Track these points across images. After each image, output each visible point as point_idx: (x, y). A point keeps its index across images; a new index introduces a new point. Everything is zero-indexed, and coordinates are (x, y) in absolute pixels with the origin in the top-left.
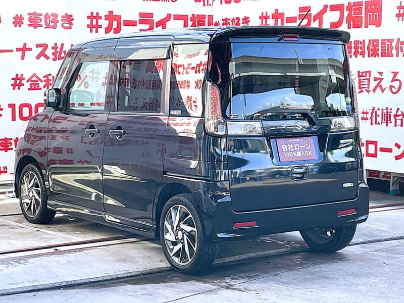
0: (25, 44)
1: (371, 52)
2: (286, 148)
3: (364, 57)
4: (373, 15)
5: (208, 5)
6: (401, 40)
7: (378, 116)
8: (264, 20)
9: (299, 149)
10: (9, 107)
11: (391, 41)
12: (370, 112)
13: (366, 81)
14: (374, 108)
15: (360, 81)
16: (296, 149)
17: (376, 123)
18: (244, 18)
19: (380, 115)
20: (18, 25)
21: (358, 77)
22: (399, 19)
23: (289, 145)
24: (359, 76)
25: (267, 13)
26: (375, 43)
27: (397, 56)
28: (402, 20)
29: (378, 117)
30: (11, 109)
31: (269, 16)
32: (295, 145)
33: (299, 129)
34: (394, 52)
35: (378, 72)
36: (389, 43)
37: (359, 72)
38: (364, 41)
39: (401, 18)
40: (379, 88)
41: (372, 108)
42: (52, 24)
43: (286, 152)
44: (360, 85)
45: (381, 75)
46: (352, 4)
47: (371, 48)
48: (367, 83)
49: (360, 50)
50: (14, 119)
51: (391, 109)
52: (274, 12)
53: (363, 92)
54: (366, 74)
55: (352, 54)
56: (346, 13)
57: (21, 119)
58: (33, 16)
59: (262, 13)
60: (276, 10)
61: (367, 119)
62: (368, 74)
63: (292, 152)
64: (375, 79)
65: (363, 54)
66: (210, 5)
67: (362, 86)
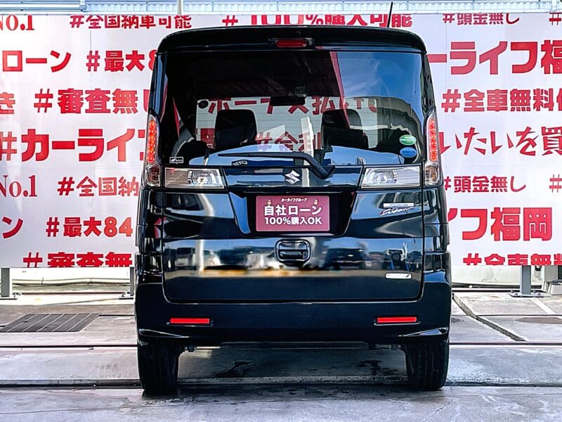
2: (273, 212)
3: (551, 109)
9: (296, 213)
13: (557, 140)
15: (545, 140)
16: (290, 213)
21: (543, 135)
23: (278, 207)
24: (544, 133)
32: (290, 207)
33: (293, 182)
37: (543, 129)
38: (551, 90)
43: (269, 217)
44: (546, 144)
46: (552, 43)
48: (557, 142)
49: (544, 102)
53: (551, 153)
54: (556, 131)
55: (532, 107)
56: (541, 54)
61: (559, 187)
62: (559, 131)
63: (282, 217)
65: (550, 106)
67: (549, 146)
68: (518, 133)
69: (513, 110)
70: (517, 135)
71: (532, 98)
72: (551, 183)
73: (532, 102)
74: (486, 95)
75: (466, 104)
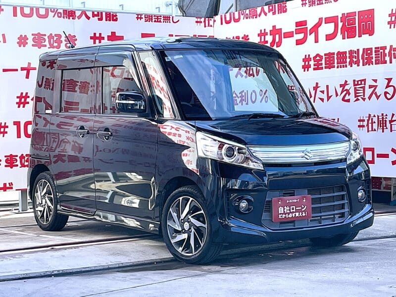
0: (29, 64)
1: (365, 61)
3: (358, 65)
4: (366, 24)
5: (209, 26)
6: (394, 47)
7: (375, 122)
8: (263, 37)
10: (14, 125)
11: (384, 48)
12: (366, 119)
13: (362, 89)
14: (370, 115)
15: (356, 90)
17: (372, 130)
18: (243, 36)
19: (376, 122)
20: (22, 45)
22: (391, 26)
24: (355, 85)
25: (265, 30)
26: (369, 52)
27: (391, 62)
28: (394, 27)
29: (374, 124)
30: (16, 126)
31: (267, 33)
34: (387, 58)
35: (373, 80)
36: (382, 51)
37: (354, 81)
38: (358, 50)
39: (393, 25)
40: (374, 95)
41: (368, 116)
42: (55, 44)
44: (356, 93)
45: (376, 82)
46: (346, 15)
47: (365, 56)
48: (362, 91)
49: (355, 60)
50: (19, 136)
51: (386, 115)
52: (272, 29)
53: (359, 100)
54: (361, 83)
55: (348, 64)
56: (340, 25)
57: (26, 136)
58: (37, 37)
59: (261, 31)
60: (274, 27)
61: (363, 126)
62: (363, 83)
64: (370, 87)
65: (358, 63)
66: (211, 26)
67: (357, 95)
68: (341, 86)
69: (338, 67)
70: (341, 87)
71: (348, 57)
72: (359, 123)
73: (348, 60)
74: (324, 57)
75: (315, 65)
